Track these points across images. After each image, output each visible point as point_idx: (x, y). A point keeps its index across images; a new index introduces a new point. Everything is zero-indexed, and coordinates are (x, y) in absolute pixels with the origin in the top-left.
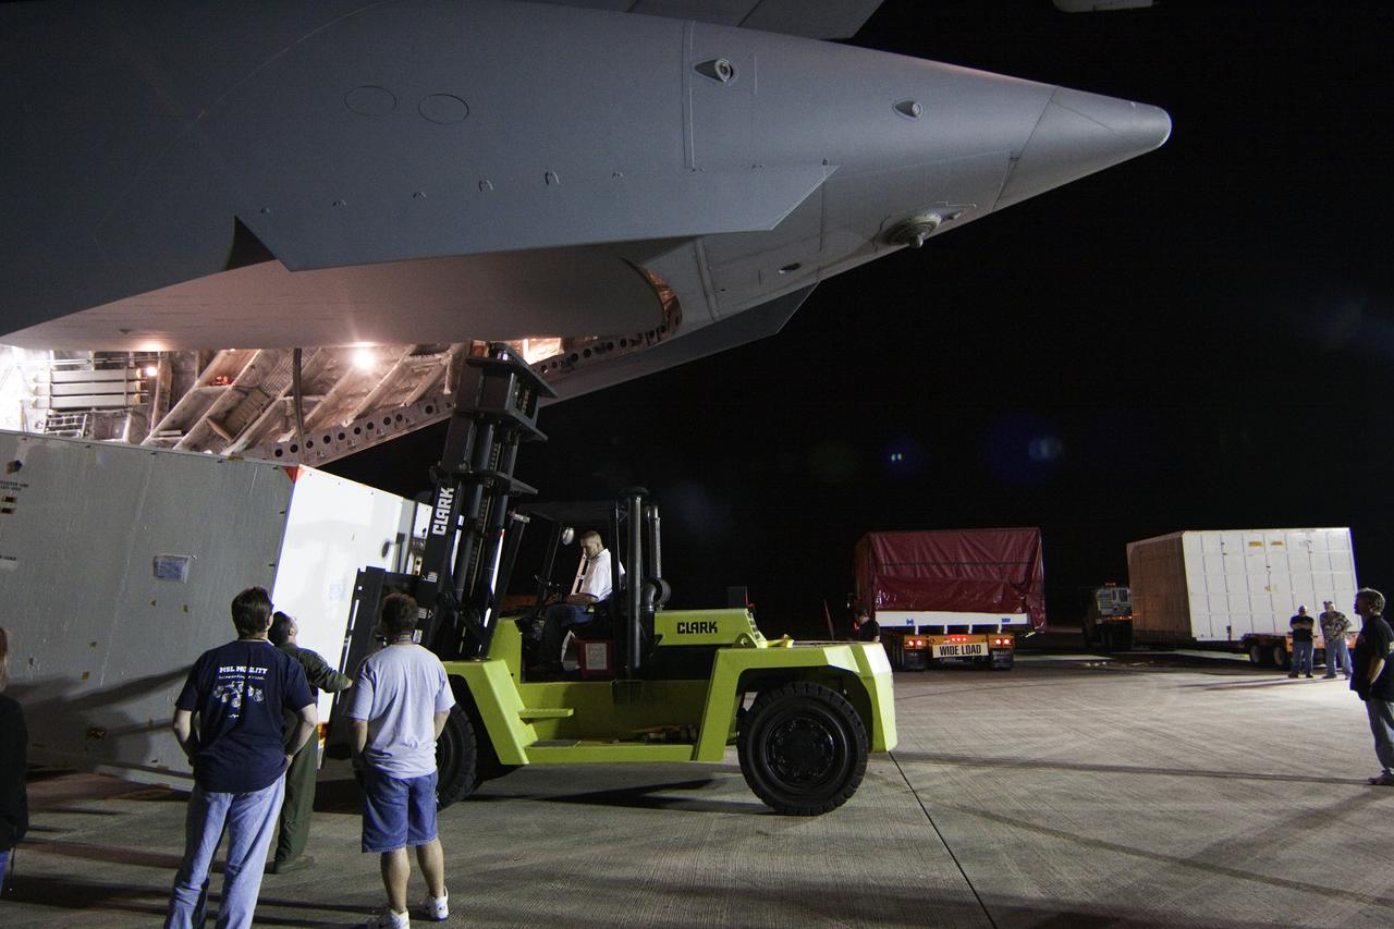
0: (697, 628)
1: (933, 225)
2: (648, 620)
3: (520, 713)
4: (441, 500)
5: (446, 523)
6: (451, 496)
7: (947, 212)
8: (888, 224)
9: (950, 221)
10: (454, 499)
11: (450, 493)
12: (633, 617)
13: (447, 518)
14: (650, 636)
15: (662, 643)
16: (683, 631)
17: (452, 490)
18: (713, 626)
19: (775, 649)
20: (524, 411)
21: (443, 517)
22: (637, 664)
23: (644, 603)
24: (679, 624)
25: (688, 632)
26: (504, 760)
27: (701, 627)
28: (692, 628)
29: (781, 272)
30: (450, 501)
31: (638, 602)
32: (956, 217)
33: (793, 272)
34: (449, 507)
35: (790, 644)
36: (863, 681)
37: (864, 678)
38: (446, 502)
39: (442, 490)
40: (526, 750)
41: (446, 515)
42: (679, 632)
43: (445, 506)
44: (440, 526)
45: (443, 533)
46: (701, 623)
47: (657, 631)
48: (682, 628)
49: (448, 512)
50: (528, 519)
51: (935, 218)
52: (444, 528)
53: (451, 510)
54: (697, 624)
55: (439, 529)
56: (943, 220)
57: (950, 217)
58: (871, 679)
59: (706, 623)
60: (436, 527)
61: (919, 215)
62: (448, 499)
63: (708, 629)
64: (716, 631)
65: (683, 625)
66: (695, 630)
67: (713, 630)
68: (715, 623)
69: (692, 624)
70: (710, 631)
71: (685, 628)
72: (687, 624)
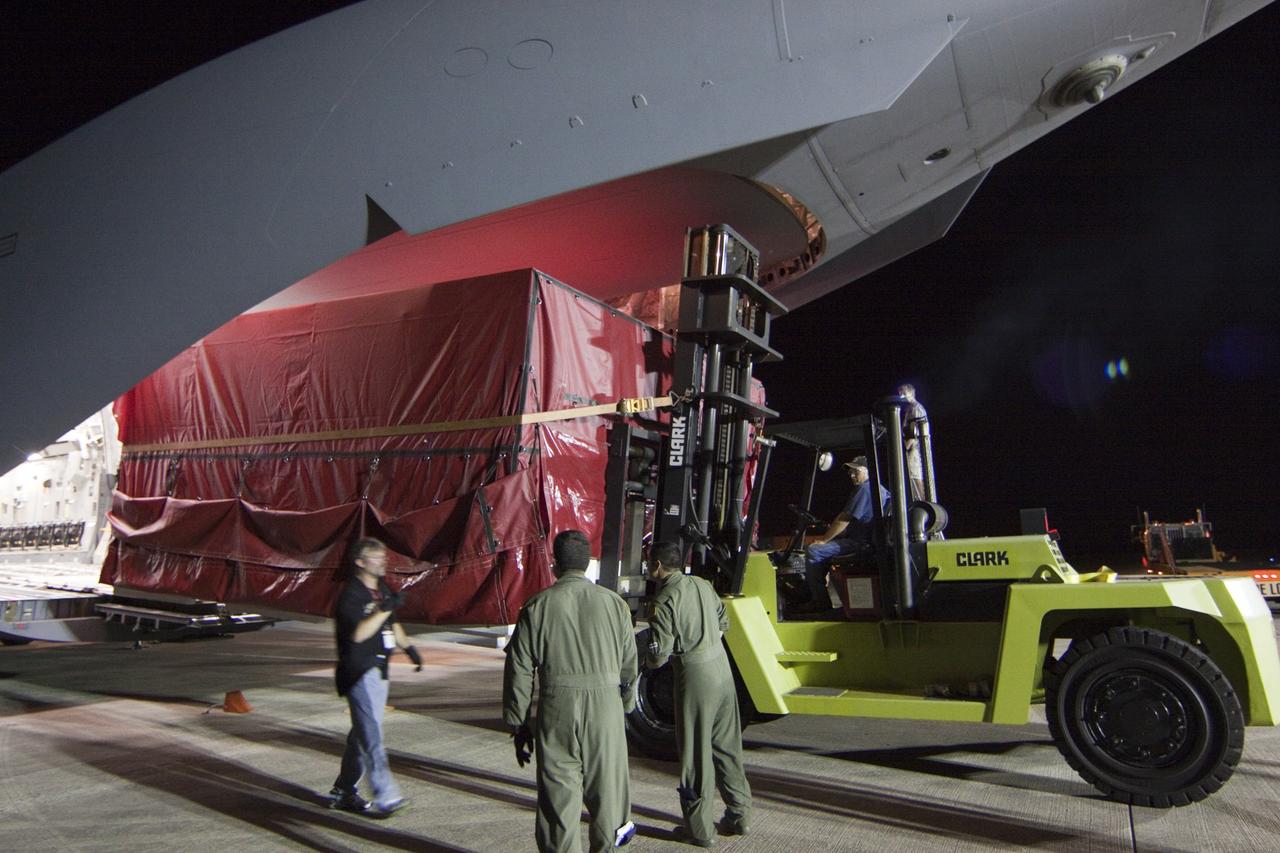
1: (1114, 71)
2: (920, 552)
3: (777, 656)
4: (674, 431)
5: (681, 453)
6: (685, 425)
7: (1133, 49)
8: (1051, 82)
9: (1140, 61)
10: (687, 428)
11: (683, 422)
12: (900, 546)
13: (682, 448)
14: (923, 571)
15: (939, 577)
16: (965, 564)
17: (684, 419)
18: (1002, 557)
19: (1093, 585)
20: (752, 330)
21: (678, 447)
22: (909, 602)
23: (913, 533)
24: (959, 555)
25: (970, 564)
26: (761, 708)
27: (986, 558)
28: (976, 560)
29: (927, 163)
30: (683, 430)
31: (905, 530)
32: (1148, 54)
33: (942, 161)
34: (683, 436)
35: (1112, 577)
36: (1227, 628)
37: (1230, 624)
38: (680, 431)
39: (675, 420)
40: (785, 697)
41: (681, 444)
42: (959, 564)
43: (679, 436)
44: (676, 456)
45: (680, 463)
46: (987, 554)
47: (931, 564)
48: (961, 559)
49: (682, 441)
50: (774, 443)
51: (1116, 59)
52: (680, 459)
53: (686, 439)
54: (981, 554)
55: (676, 460)
56: (1130, 61)
57: (1140, 56)
58: (1241, 625)
59: (993, 554)
60: (672, 458)
61: (1092, 60)
62: (681, 428)
63: (996, 561)
64: (1007, 563)
65: (964, 555)
66: (979, 562)
67: (1003, 562)
68: (1005, 553)
69: (975, 555)
70: (1000, 563)
71: (966, 559)
72: (969, 554)
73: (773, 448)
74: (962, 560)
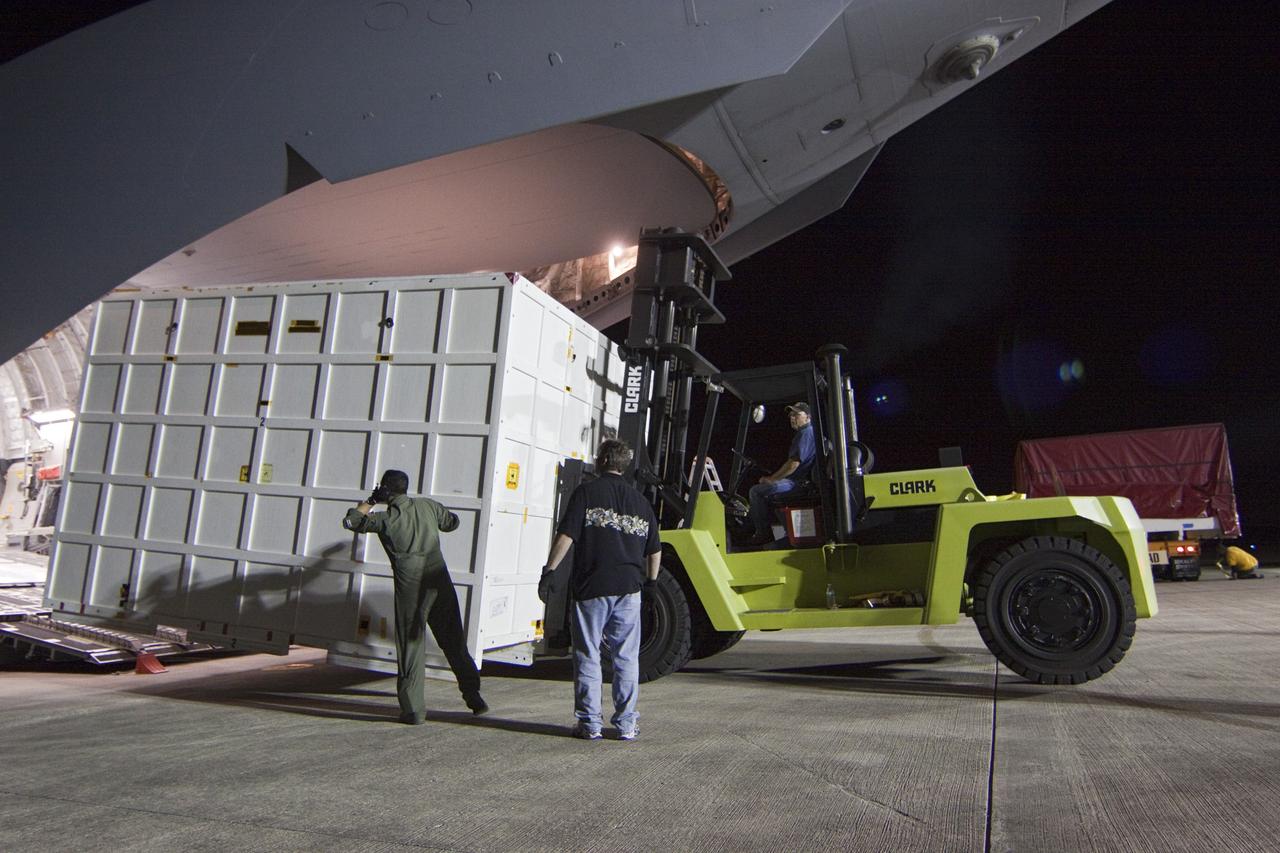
0: (912, 488)
1: (988, 50)
2: (857, 484)
4: (630, 379)
5: (637, 400)
6: (640, 374)
9: (1011, 43)
10: (642, 377)
11: (639, 371)
12: (841, 479)
13: (638, 395)
14: (862, 502)
15: (874, 506)
16: (897, 492)
17: (640, 368)
18: (930, 485)
21: (633, 395)
22: (849, 529)
23: (851, 467)
24: (892, 485)
25: (902, 492)
27: (916, 487)
28: (907, 488)
30: (639, 379)
31: (845, 464)
32: (1017, 36)
34: (639, 385)
35: (1024, 496)
36: (1116, 537)
37: (1117, 533)
38: (635, 380)
39: (631, 368)
40: (740, 617)
41: (637, 392)
42: (892, 493)
43: (635, 384)
44: (632, 403)
45: (635, 410)
46: (917, 483)
47: (868, 494)
49: (638, 389)
50: (722, 389)
51: (989, 39)
52: (636, 406)
53: (641, 387)
54: (912, 483)
55: (631, 407)
56: (1002, 42)
57: (1010, 38)
58: (1127, 533)
59: (922, 483)
60: (627, 405)
61: (968, 39)
62: (637, 377)
63: (925, 488)
64: (934, 490)
65: (896, 485)
66: (910, 491)
67: (931, 489)
68: (932, 481)
69: (907, 485)
70: (928, 491)
71: (899, 489)
72: (901, 484)
73: (720, 394)
74: (895, 489)
